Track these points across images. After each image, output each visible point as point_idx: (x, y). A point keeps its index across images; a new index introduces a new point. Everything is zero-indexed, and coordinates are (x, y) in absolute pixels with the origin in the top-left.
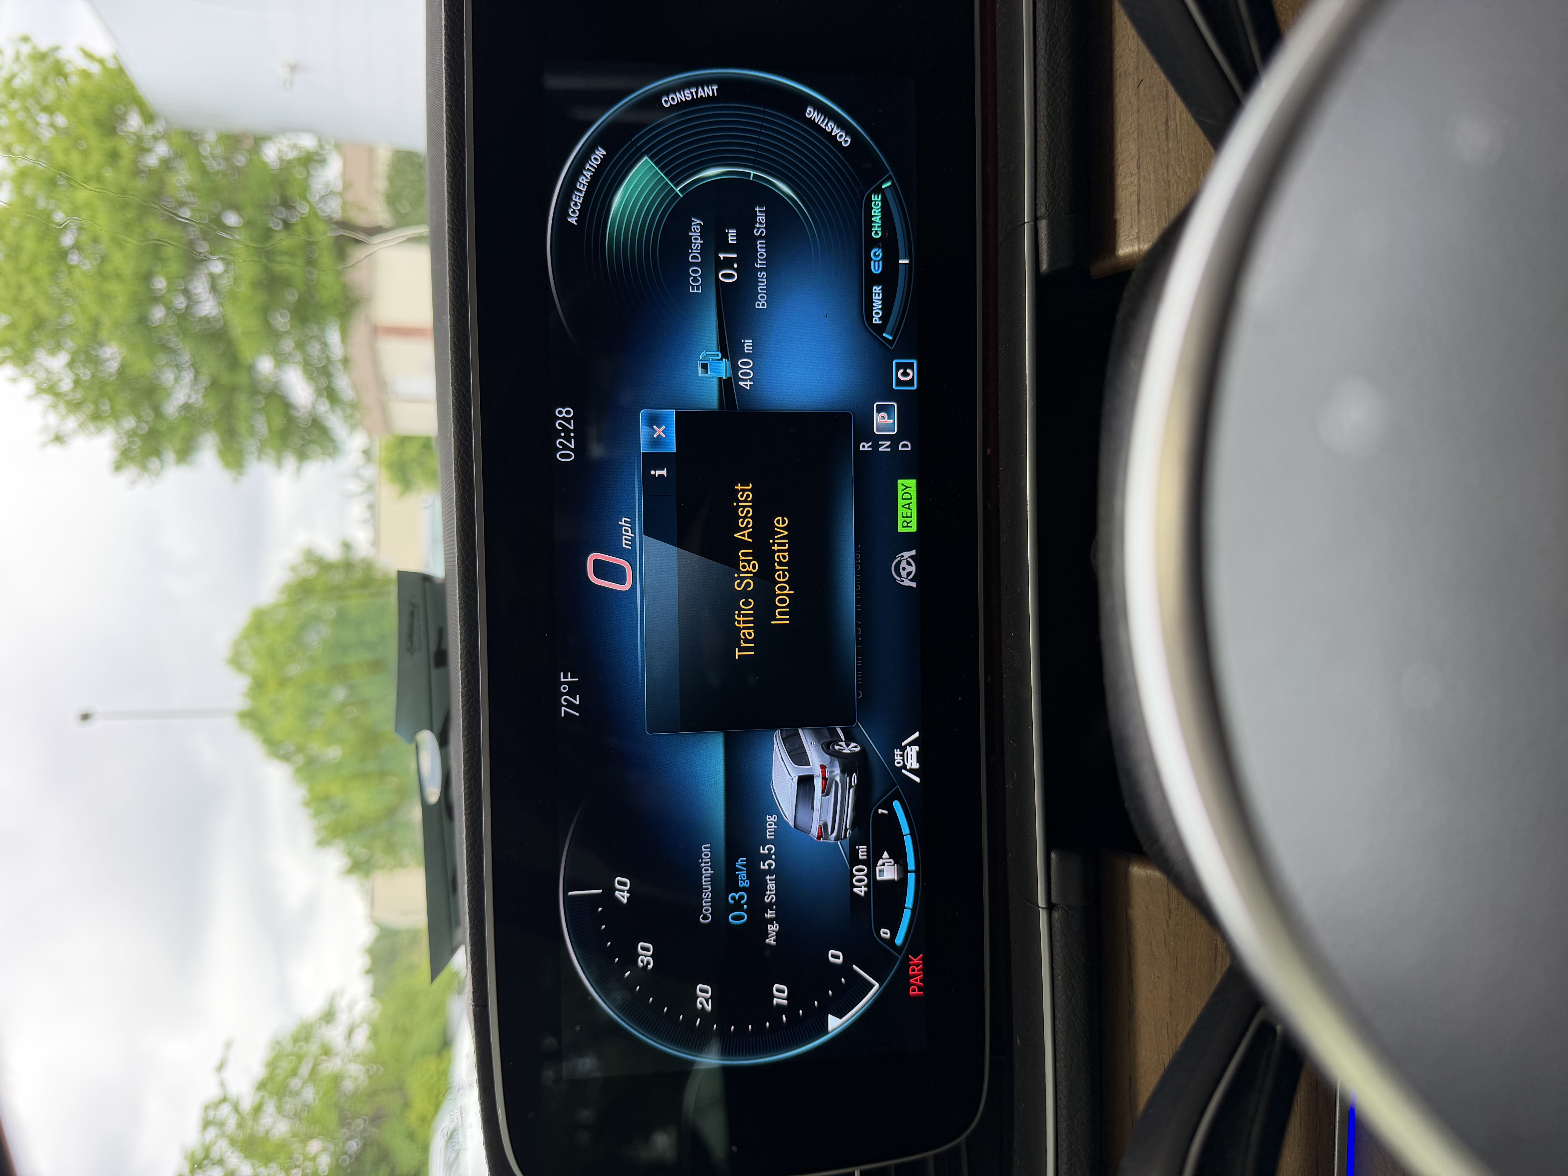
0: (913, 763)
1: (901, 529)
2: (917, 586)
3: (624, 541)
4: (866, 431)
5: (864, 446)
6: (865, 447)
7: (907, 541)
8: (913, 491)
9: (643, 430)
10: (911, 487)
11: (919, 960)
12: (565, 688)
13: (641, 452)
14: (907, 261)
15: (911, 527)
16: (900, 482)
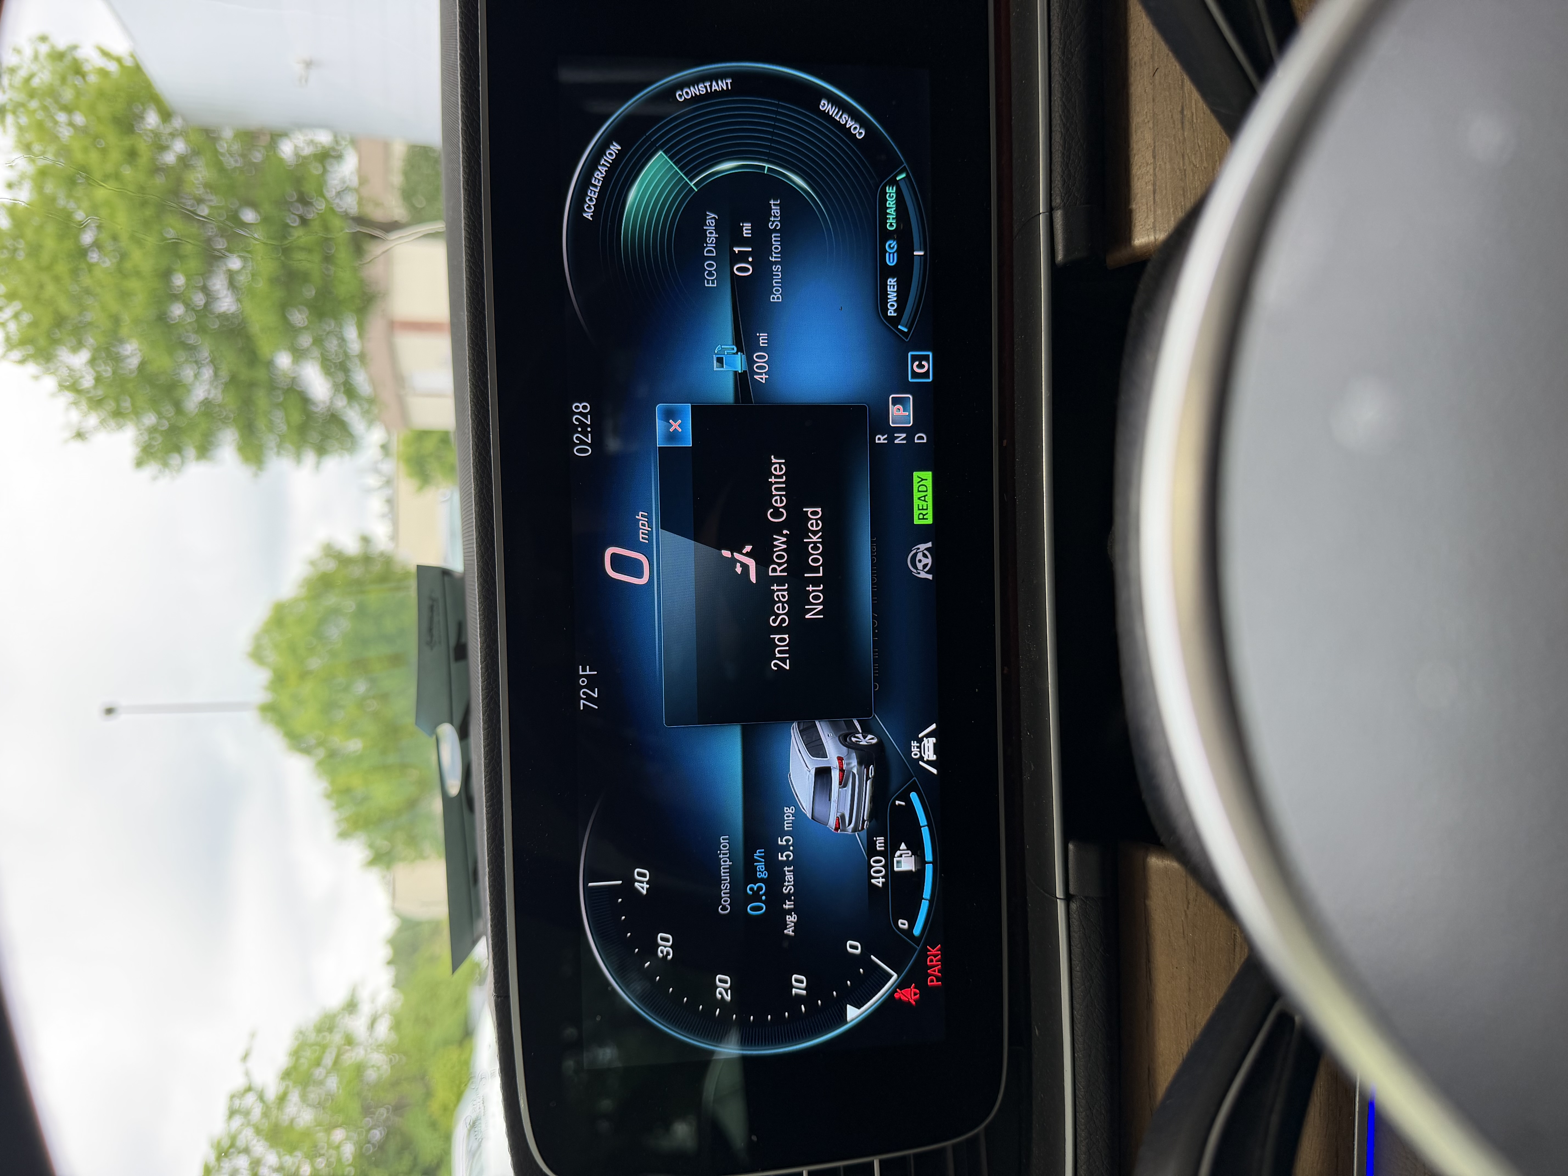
0: (930, 755)
1: (917, 522)
2: (933, 577)
3: (641, 535)
4: (882, 423)
5: (879, 439)
6: (881, 439)
7: (923, 533)
8: (929, 483)
9: (659, 424)
10: (926, 480)
11: (937, 951)
12: (584, 682)
13: (658, 446)
14: (922, 253)
15: (927, 519)
16: (915, 474)
